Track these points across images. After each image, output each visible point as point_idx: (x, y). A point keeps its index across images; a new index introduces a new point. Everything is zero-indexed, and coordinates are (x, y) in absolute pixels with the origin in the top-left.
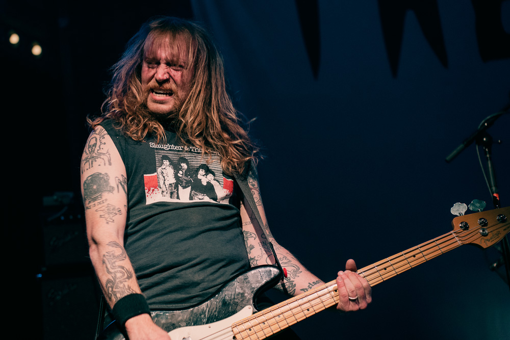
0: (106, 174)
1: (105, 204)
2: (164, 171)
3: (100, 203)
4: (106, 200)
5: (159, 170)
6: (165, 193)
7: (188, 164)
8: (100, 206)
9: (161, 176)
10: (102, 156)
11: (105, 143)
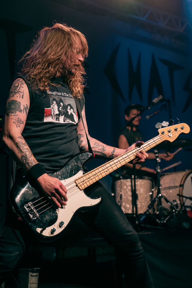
0: (20, 102)
1: (17, 117)
2: (54, 107)
3: (14, 115)
4: (18, 115)
5: (52, 106)
6: (53, 118)
7: (63, 103)
8: (14, 117)
9: (52, 110)
10: (20, 93)
11: (23, 87)
